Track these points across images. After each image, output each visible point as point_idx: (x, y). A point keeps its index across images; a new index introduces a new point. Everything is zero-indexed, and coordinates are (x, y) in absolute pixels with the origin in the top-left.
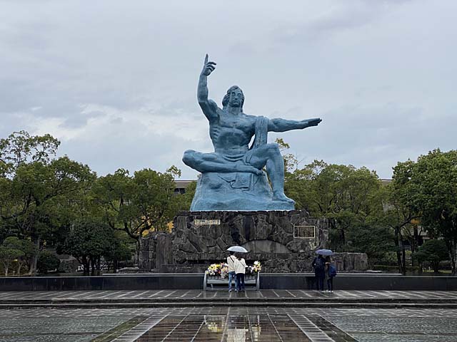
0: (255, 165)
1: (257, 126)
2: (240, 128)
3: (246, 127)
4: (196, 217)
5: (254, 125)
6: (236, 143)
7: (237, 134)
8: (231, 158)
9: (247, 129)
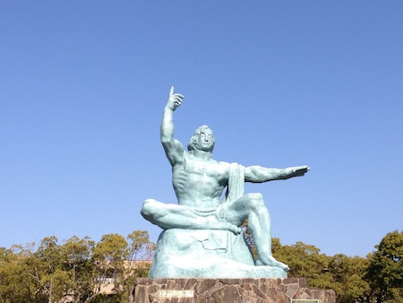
1: (231, 175)
2: (212, 176)
3: (219, 175)
4: (160, 286)
5: (227, 173)
7: (209, 183)
8: (201, 212)
9: (220, 178)
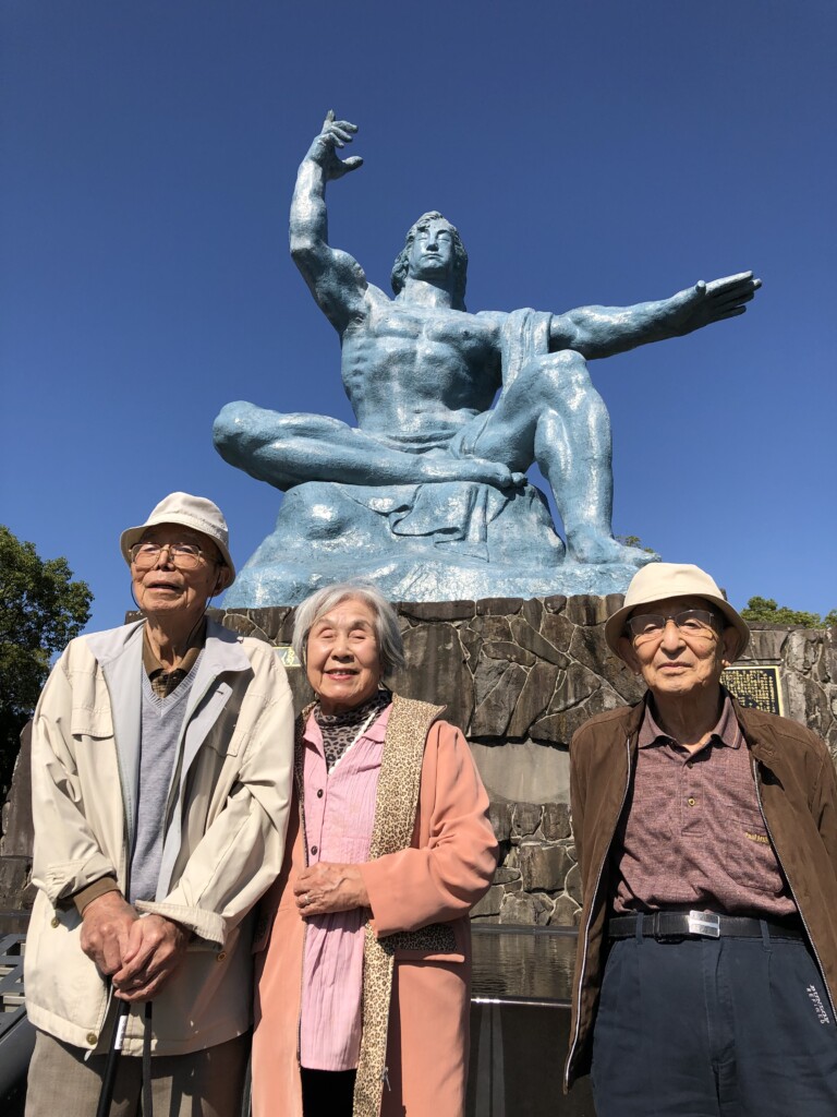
0: (493, 454)
2: (444, 338)
3: (467, 336)
5: (496, 334)
6: (428, 393)
7: (433, 360)
8: (405, 440)
9: (468, 344)
